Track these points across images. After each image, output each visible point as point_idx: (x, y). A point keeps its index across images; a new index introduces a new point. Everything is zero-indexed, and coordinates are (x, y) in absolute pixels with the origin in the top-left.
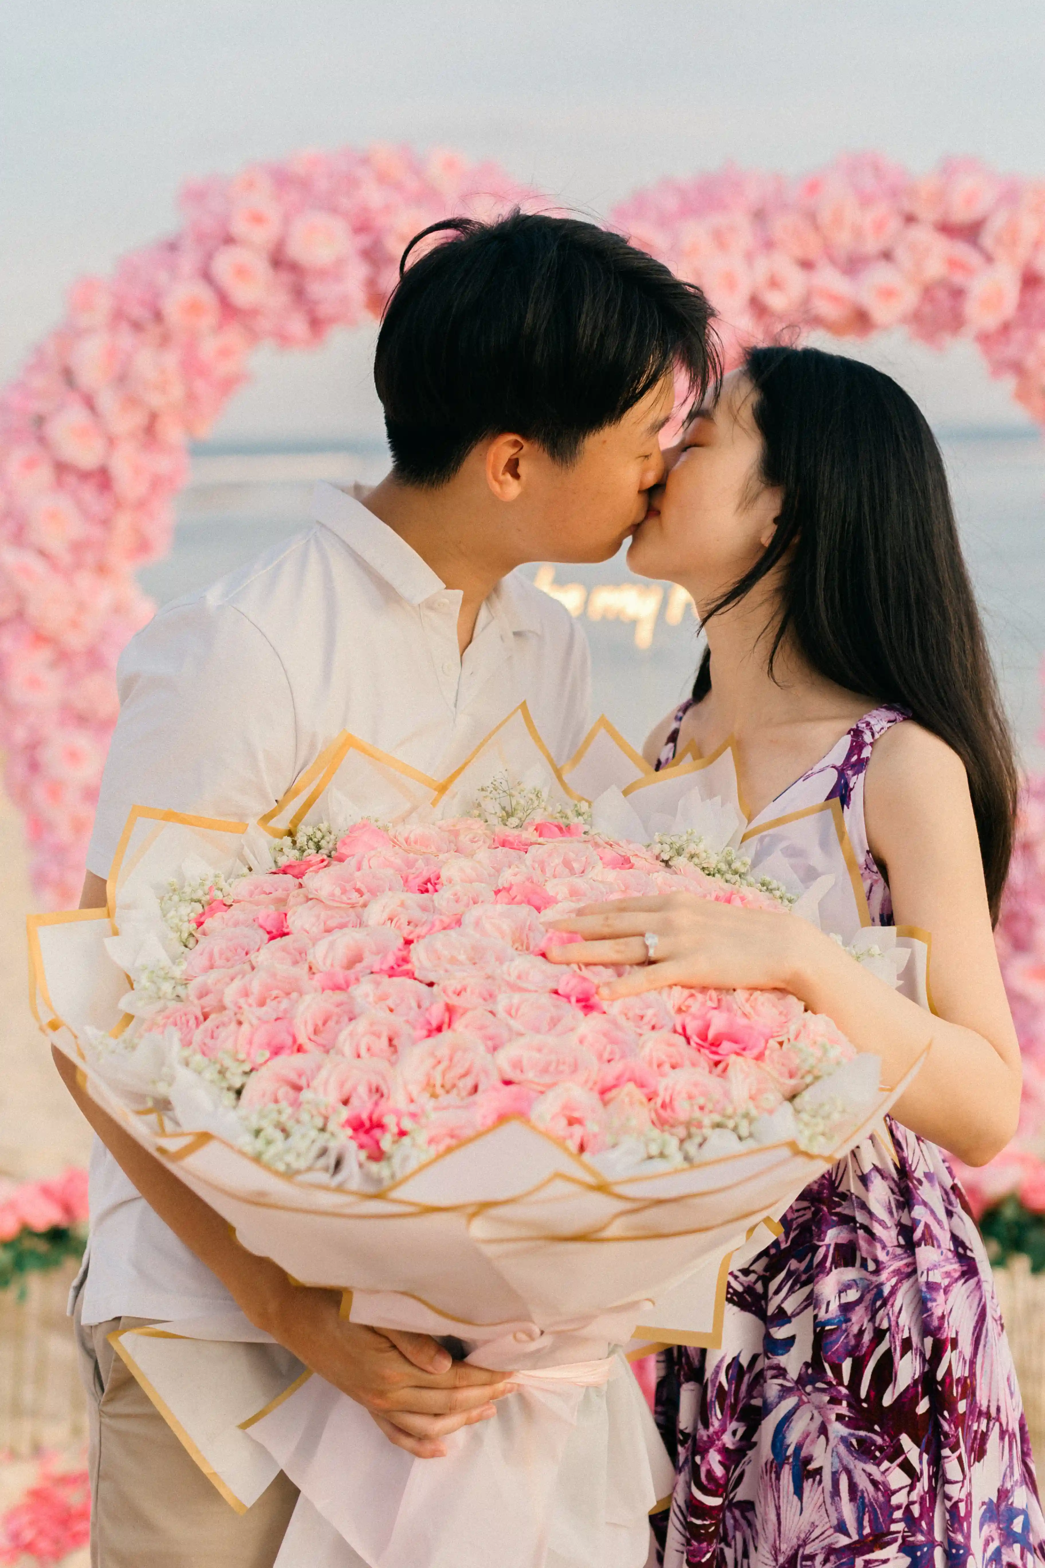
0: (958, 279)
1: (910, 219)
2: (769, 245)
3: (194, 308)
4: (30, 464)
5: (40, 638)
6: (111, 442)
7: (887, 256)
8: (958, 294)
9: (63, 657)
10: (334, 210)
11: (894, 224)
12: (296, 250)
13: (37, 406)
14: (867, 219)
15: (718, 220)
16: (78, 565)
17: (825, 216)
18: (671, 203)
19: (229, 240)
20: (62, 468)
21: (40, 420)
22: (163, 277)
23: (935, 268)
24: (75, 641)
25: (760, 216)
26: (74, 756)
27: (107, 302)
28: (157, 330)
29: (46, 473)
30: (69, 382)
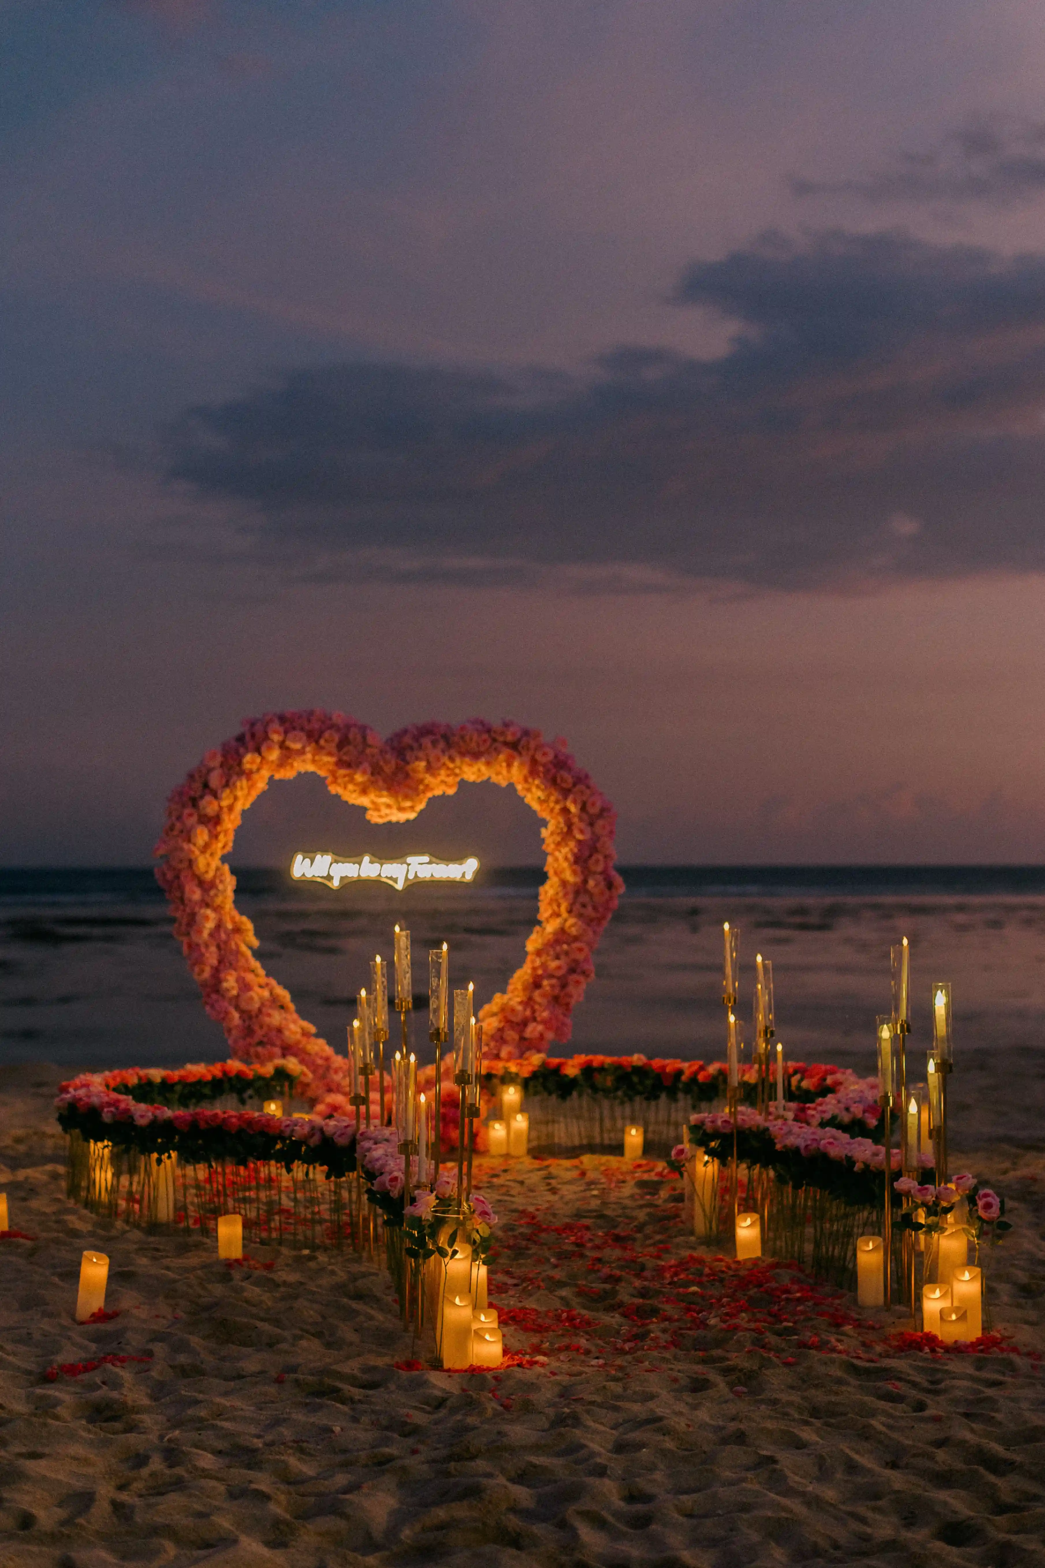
5: (196, 877)
6: (220, 807)
7: (487, 752)
9: (202, 884)
10: (301, 730)
14: (480, 740)
20: (202, 816)
21: (194, 799)
22: (242, 751)
24: (205, 878)
27: (219, 759)
28: (237, 769)
29: (195, 819)
30: (206, 785)
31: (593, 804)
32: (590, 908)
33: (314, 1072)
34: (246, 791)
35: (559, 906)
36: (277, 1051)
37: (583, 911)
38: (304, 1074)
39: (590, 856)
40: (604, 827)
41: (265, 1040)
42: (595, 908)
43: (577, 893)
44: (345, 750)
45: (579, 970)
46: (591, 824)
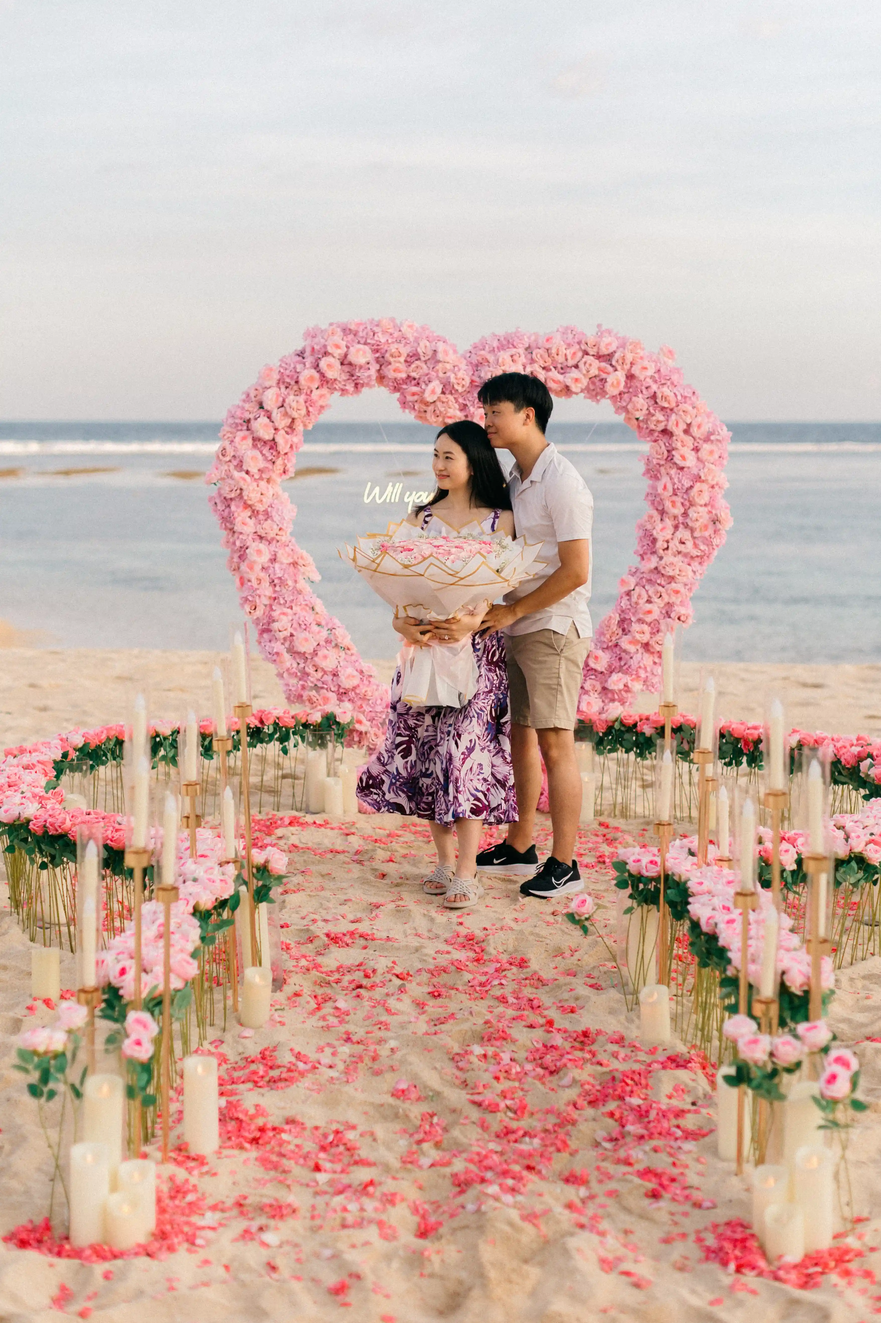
0: (604, 376)
1: (586, 353)
2: (533, 361)
3: (311, 379)
4: (244, 438)
5: (247, 506)
6: (276, 429)
7: (576, 366)
8: (604, 381)
9: (255, 513)
10: (365, 343)
11: (580, 354)
12: (352, 358)
13: (247, 416)
14: (569, 353)
15: (513, 351)
16: (261, 478)
17: (554, 351)
18: (495, 344)
19: (326, 354)
20: (256, 440)
21: (249, 421)
22: (299, 367)
23: (594, 371)
24: (260, 507)
25: (529, 349)
26: (259, 552)
27: (276, 376)
28: (295, 388)
29: (250, 442)
30: (261, 407)
31: (699, 426)
32: (690, 544)
33: (372, 720)
34: (304, 412)
35: (654, 541)
36: (333, 696)
37: (681, 548)
38: (360, 722)
39: (691, 487)
40: (711, 452)
41: (320, 684)
42: (696, 546)
43: (676, 527)
44: (413, 366)
45: (673, 615)
46: (696, 450)
